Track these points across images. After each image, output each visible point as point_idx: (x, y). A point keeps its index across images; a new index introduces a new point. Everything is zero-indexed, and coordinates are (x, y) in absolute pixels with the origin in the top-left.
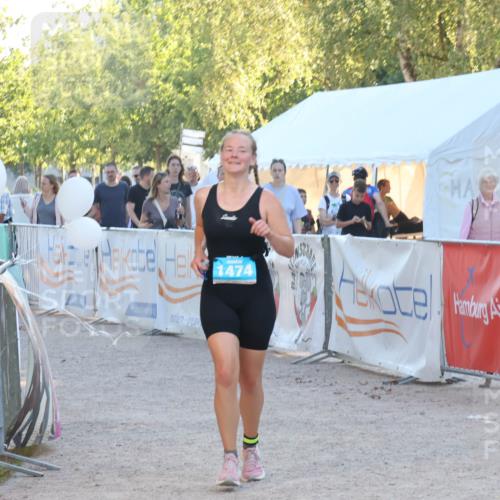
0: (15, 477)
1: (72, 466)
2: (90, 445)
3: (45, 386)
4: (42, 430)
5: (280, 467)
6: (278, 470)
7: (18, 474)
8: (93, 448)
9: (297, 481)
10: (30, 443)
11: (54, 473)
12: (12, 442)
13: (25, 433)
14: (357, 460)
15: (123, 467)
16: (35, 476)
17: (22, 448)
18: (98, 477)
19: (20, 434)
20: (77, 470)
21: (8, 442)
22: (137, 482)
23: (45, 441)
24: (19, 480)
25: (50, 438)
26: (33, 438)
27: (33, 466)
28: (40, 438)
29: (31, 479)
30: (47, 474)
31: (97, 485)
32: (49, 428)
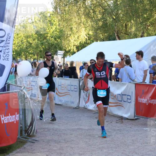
0: (28, 143)
1: (42, 140)
2: (45, 134)
3: (34, 120)
4: (34, 131)
5: (97, 141)
6: (97, 142)
7: (28, 142)
8: (46, 135)
9: (103, 146)
10: (31, 134)
11: (38, 142)
12: (26, 134)
13: (30, 132)
14: (117, 140)
15: (55, 141)
16: (33, 142)
17: (29, 135)
18: (49, 143)
19: (28, 132)
20: (44, 141)
21: (25, 134)
22: (60, 145)
23: (35, 134)
24: (29, 144)
25: (36, 133)
26: (32, 133)
27: (32, 140)
28: (33, 133)
29: (32, 144)
30: (36, 142)
31: (50, 146)
32: (35, 130)
